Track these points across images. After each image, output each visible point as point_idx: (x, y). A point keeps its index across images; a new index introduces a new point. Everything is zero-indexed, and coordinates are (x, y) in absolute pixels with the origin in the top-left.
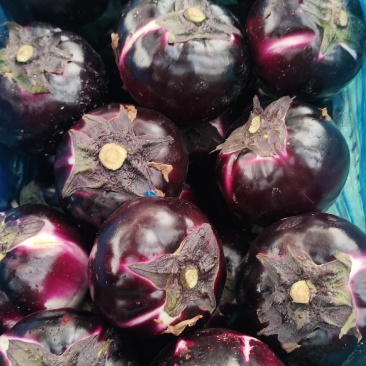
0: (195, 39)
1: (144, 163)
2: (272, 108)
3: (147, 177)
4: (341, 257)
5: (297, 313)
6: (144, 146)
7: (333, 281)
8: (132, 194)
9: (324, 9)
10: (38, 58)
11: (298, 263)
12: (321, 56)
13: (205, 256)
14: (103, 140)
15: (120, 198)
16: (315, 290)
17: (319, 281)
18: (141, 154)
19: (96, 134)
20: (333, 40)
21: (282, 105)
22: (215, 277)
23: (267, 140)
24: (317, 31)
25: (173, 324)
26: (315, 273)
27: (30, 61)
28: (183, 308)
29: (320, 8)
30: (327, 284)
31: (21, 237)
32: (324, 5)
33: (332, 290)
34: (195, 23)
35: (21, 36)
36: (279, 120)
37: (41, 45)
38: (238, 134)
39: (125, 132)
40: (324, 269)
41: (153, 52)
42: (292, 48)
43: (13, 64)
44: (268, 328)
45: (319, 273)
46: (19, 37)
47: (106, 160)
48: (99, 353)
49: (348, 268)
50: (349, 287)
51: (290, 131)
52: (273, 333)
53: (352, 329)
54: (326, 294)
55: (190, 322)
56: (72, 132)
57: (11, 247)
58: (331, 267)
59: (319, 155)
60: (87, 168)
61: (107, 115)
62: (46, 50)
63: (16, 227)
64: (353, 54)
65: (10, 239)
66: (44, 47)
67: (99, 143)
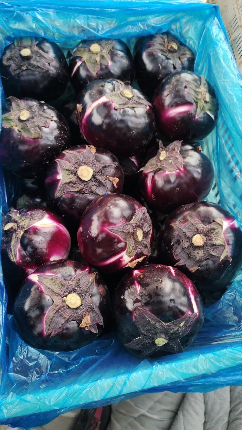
0: (128, 107)
1: (103, 177)
2: (171, 146)
3: (105, 185)
4: (218, 220)
5: (196, 251)
6: (103, 167)
7: (214, 233)
8: (97, 194)
9: (198, 92)
10: (33, 118)
11: (195, 225)
12: (197, 117)
13: (145, 224)
14: (78, 164)
15: (91, 197)
16: (205, 239)
17: (207, 234)
18: (101, 172)
19: (73, 161)
20: (203, 109)
21: (176, 144)
22: (150, 235)
23: (171, 163)
24: (195, 104)
25: (131, 261)
26: (204, 230)
27: (28, 120)
28: (135, 252)
29: (196, 92)
30: (212, 235)
31: (32, 221)
32: (197, 90)
33: (214, 238)
34: (128, 99)
35: (20, 105)
36: (176, 152)
37: (33, 110)
38: (153, 161)
39: (91, 160)
40: (210, 227)
41: (103, 115)
42: (181, 113)
43: (17, 121)
44: (181, 262)
45: (207, 229)
46: (18, 105)
47: (81, 175)
48: (91, 279)
49: (221, 226)
50: (222, 236)
51: (184, 158)
52: (184, 264)
53: (226, 257)
54: (211, 240)
55: (140, 260)
56: (58, 161)
57: (28, 226)
58: (213, 226)
59: (199, 170)
60: (71, 180)
61: (78, 150)
62: (37, 113)
63: (28, 216)
64: (213, 116)
65: (26, 223)
66: (35, 112)
67: (76, 166)
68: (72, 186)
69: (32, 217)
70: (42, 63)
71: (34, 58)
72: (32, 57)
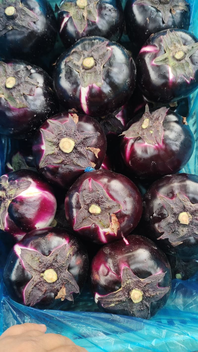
1: (85, 149)
2: (156, 114)
3: (86, 156)
6: (84, 139)
8: (79, 166)
10: (18, 85)
14: (60, 136)
15: (72, 168)
18: (83, 143)
19: (56, 132)
21: (161, 113)
23: (152, 134)
27: (14, 88)
31: (19, 191)
36: (159, 123)
37: (19, 76)
39: (73, 131)
43: (4, 89)
46: (5, 71)
47: (63, 147)
48: (68, 254)
56: (42, 130)
57: (14, 196)
60: (53, 152)
62: (23, 80)
63: (16, 185)
65: (13, 192)
66: (21, 78)
67: (58, 137)
68: (55, 158)
69: (19, 187)
70: (27, 22)
71: (19, 17)
72: (17, 16)
